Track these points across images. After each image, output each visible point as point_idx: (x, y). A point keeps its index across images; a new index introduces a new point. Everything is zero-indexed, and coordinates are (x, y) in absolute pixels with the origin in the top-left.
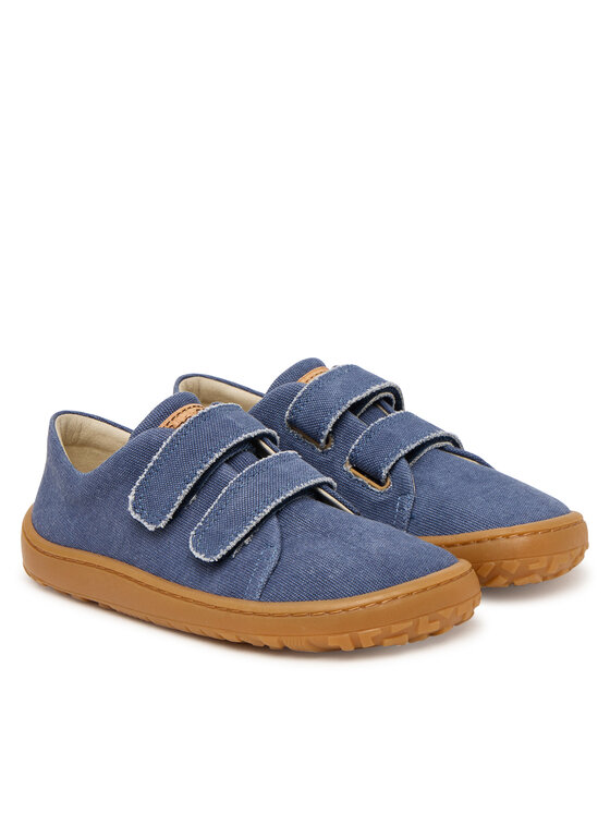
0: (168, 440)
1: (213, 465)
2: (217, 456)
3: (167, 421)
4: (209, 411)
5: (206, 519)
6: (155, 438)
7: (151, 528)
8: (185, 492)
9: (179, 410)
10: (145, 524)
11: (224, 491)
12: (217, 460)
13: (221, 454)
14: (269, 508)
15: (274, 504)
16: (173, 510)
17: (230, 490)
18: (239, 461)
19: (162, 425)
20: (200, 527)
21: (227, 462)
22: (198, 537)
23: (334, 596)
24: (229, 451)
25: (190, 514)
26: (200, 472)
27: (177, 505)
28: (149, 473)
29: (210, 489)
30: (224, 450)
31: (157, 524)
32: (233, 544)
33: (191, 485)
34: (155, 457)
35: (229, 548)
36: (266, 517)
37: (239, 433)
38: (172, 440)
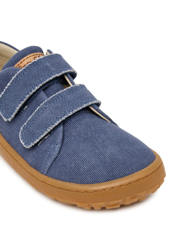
0: (15, 76)
1: (34, 93)
2: (37, 88)
3: (18, 64)
4: (38, 61)
5: (28, 121)
6: (11, 72)
7: (5, 120)
8: (20, 105)
9: (25, 58)
10: (3, 117)
11: (38, 109)
12: (37, 90)
13: (39, 87)
14: (58, 123)
15: (61, 120)
16: (14, 114)
17: (41, 108)
18: (49, 90)
19: (16, 65)
20: (25, 125)
21: (43, 90)
22: (23, 131)
23: (82, 182)
24: (43, 85)
25: (24, 114)
26: (28, 96)
27: (16, 111)
28: (6, 92)
29: (34, 103)
30: (41, 85)
31: (8, 119)
32: (37, 140)
33: (23, 102)
34: (9, 84)
35: (36, 142)
36: (56, 127)
37: (52, 74)
38: (17, 76)
